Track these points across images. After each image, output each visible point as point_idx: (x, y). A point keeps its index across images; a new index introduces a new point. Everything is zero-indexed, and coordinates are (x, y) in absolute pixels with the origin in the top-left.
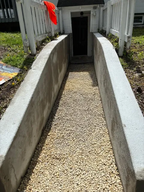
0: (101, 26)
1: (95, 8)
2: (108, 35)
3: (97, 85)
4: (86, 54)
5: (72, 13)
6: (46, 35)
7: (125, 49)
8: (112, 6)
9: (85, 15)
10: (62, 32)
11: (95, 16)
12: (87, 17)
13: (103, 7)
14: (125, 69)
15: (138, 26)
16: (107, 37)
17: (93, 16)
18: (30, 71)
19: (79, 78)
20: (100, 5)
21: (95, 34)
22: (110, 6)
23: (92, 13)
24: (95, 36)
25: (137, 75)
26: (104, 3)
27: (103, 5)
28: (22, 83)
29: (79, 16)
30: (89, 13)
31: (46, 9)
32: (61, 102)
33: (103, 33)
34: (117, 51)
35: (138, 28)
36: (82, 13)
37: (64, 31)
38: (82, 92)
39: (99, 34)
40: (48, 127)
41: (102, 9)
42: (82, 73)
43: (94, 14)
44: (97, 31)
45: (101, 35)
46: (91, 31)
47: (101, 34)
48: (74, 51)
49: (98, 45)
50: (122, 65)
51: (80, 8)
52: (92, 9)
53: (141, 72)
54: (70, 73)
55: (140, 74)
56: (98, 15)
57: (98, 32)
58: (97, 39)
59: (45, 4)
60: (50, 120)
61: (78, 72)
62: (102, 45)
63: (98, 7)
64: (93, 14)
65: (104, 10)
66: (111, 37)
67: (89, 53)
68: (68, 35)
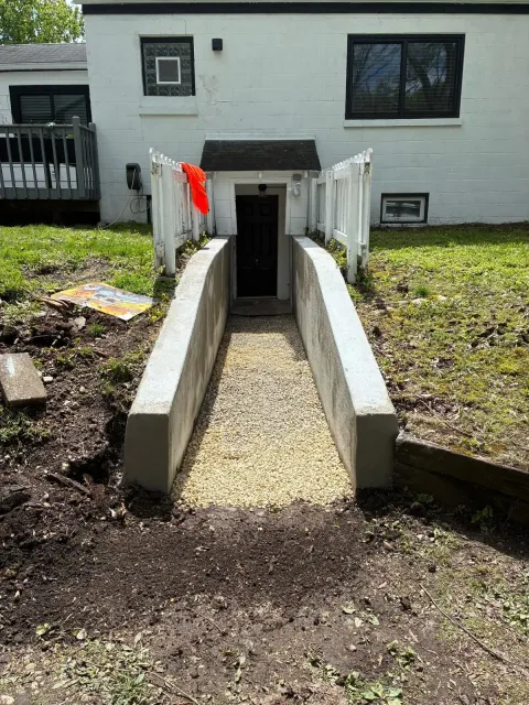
0: (313, 222)
1: (297, 178)
2: (329, 243)
3: (306, 358)
4: (275, 293)
5: (237, 187)
6: (185, 236)
7: (359, 270)
8: (337, 181)
9: (269, 192)
10: (211, 231)
11: (297, 197)
12: (277, 197)
13: (317, 177)
14: (356, 303)
16: (326, 248)
17: (293, 197)
18: (173, 302)
19: (258, 345)
20: (311, 171)
21: (298, 240)
22: (332, 181)
23: (289, 189)
24: (297, 244)
25: (377, 312)
26: (319, 168)
27: (317, 172)
28: (166, 321)
29: (256, 192)
30: (284, 187)
31: (186, 181)
32: (221, 387)
33: (319, 238)
34: (344, 272)
36: (263, 187)
37: (215, 227)
38: (269, 370)
39: (308, 240)
40: (202, 423)
41: (314, 181)
42: (266, 336)
43: (296, 192)
44: (304, 233)
45: (314, 243)
46: (287, 233)
47: (314, 240)
48: (238, 285)
49: (306, 265)
50: (352, 297)
51: (261, 176)
52: (290, 179)
53: (384, 308)
54: (234, 336)
55: (383, 311)
56: (304, 196)
57: (307, 235)
58: (303, 252)
59: (184, 171)
60: (204, 412)
61: (254, 332)
62: (315, 262)
63: (306, 176)
64: (293, 192)
65: (319, 186)
66: (334, 248)
67: (282, 291)
68: (229, 240)
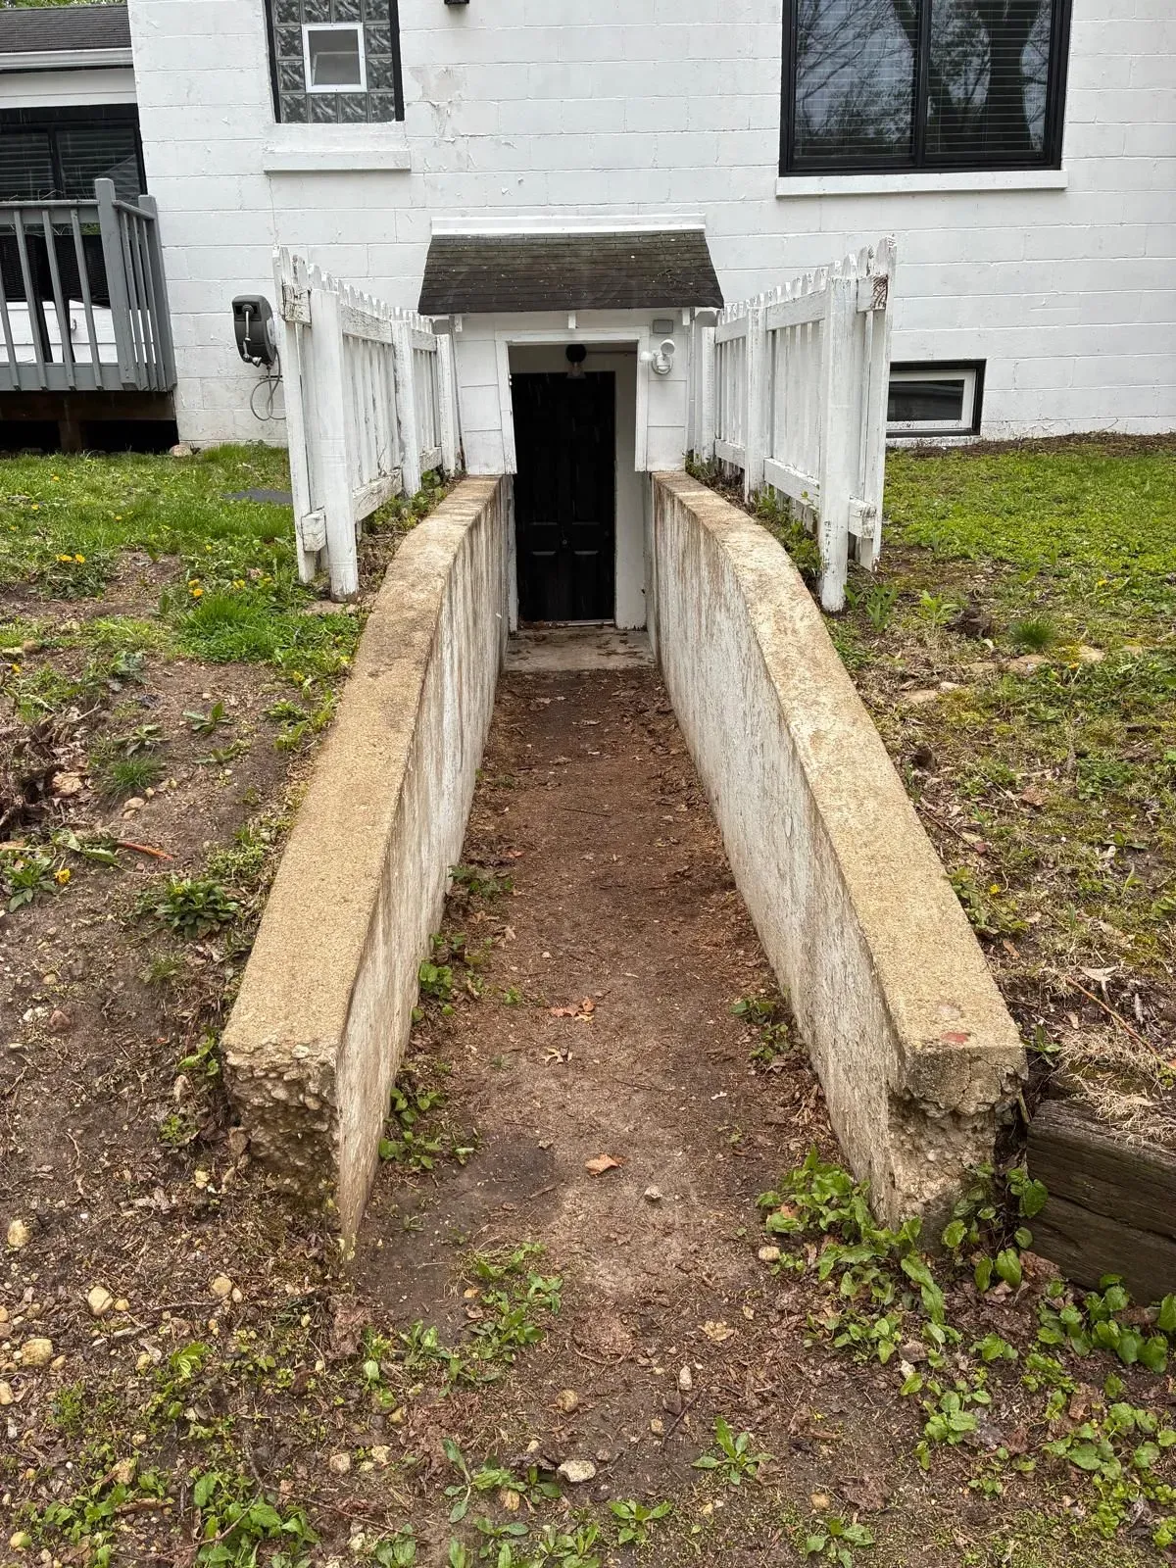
0: (707, 437)
1: (662, 327)
2: (753, 494)
4: (610, 613)
5: (516, 352)
6: (384, 483)
7: (853, 575)
8: (774, 332)
9: (593, 365)
10: (451, 466)
11: (663, 375)
12: (610, 376)
13: (713, 322)
14: (856, 670)
15: (936, 441)
16: (748, 508)
17: (653, 376)
20: (698, 310)
22: (761, 335)
23: (644, 356)
24: (671, 495)
26: (719, 303)
27: (714, 310)
29: (560, 366)
30: (630, 350)
33: (722, 480)
34: (812, 581)
35: (935, 452)
36: (577, 352)
37: (461, 457)
41: (707, 334)
43: (661, 364)
44: (683, 466)
46: (639, 466)
47: (709, 485)
51: (572, 324)
52: (645, 331)
56: (682, 373)
57: (689, 470)
63: (686, 321)
64: (653, 362)
65: (719, 346)
68: (497, 488)
